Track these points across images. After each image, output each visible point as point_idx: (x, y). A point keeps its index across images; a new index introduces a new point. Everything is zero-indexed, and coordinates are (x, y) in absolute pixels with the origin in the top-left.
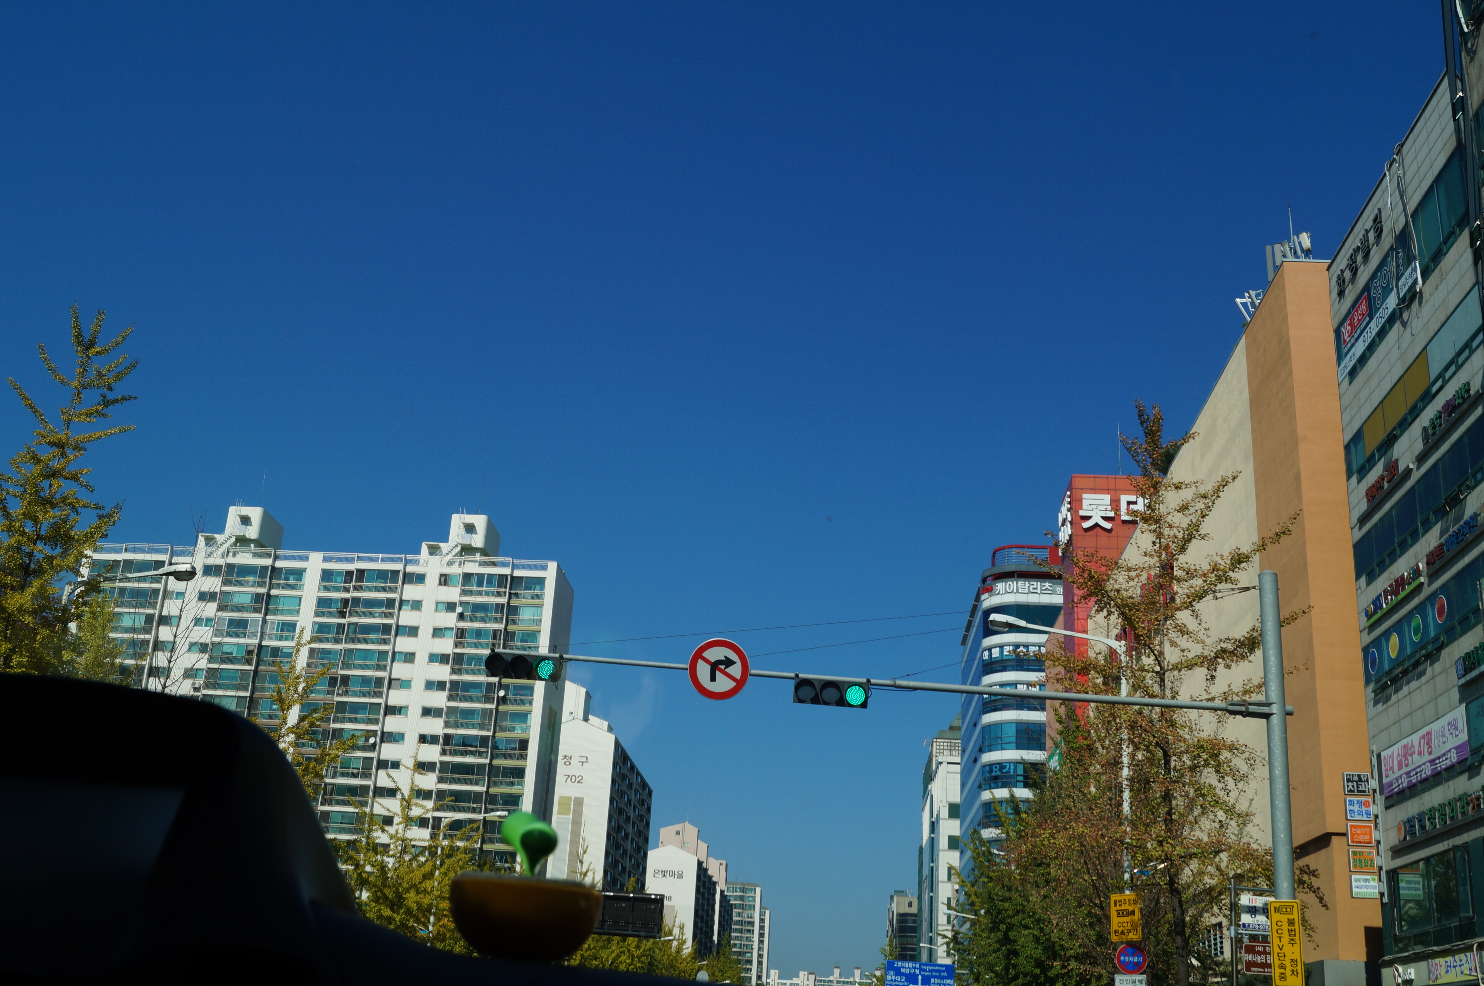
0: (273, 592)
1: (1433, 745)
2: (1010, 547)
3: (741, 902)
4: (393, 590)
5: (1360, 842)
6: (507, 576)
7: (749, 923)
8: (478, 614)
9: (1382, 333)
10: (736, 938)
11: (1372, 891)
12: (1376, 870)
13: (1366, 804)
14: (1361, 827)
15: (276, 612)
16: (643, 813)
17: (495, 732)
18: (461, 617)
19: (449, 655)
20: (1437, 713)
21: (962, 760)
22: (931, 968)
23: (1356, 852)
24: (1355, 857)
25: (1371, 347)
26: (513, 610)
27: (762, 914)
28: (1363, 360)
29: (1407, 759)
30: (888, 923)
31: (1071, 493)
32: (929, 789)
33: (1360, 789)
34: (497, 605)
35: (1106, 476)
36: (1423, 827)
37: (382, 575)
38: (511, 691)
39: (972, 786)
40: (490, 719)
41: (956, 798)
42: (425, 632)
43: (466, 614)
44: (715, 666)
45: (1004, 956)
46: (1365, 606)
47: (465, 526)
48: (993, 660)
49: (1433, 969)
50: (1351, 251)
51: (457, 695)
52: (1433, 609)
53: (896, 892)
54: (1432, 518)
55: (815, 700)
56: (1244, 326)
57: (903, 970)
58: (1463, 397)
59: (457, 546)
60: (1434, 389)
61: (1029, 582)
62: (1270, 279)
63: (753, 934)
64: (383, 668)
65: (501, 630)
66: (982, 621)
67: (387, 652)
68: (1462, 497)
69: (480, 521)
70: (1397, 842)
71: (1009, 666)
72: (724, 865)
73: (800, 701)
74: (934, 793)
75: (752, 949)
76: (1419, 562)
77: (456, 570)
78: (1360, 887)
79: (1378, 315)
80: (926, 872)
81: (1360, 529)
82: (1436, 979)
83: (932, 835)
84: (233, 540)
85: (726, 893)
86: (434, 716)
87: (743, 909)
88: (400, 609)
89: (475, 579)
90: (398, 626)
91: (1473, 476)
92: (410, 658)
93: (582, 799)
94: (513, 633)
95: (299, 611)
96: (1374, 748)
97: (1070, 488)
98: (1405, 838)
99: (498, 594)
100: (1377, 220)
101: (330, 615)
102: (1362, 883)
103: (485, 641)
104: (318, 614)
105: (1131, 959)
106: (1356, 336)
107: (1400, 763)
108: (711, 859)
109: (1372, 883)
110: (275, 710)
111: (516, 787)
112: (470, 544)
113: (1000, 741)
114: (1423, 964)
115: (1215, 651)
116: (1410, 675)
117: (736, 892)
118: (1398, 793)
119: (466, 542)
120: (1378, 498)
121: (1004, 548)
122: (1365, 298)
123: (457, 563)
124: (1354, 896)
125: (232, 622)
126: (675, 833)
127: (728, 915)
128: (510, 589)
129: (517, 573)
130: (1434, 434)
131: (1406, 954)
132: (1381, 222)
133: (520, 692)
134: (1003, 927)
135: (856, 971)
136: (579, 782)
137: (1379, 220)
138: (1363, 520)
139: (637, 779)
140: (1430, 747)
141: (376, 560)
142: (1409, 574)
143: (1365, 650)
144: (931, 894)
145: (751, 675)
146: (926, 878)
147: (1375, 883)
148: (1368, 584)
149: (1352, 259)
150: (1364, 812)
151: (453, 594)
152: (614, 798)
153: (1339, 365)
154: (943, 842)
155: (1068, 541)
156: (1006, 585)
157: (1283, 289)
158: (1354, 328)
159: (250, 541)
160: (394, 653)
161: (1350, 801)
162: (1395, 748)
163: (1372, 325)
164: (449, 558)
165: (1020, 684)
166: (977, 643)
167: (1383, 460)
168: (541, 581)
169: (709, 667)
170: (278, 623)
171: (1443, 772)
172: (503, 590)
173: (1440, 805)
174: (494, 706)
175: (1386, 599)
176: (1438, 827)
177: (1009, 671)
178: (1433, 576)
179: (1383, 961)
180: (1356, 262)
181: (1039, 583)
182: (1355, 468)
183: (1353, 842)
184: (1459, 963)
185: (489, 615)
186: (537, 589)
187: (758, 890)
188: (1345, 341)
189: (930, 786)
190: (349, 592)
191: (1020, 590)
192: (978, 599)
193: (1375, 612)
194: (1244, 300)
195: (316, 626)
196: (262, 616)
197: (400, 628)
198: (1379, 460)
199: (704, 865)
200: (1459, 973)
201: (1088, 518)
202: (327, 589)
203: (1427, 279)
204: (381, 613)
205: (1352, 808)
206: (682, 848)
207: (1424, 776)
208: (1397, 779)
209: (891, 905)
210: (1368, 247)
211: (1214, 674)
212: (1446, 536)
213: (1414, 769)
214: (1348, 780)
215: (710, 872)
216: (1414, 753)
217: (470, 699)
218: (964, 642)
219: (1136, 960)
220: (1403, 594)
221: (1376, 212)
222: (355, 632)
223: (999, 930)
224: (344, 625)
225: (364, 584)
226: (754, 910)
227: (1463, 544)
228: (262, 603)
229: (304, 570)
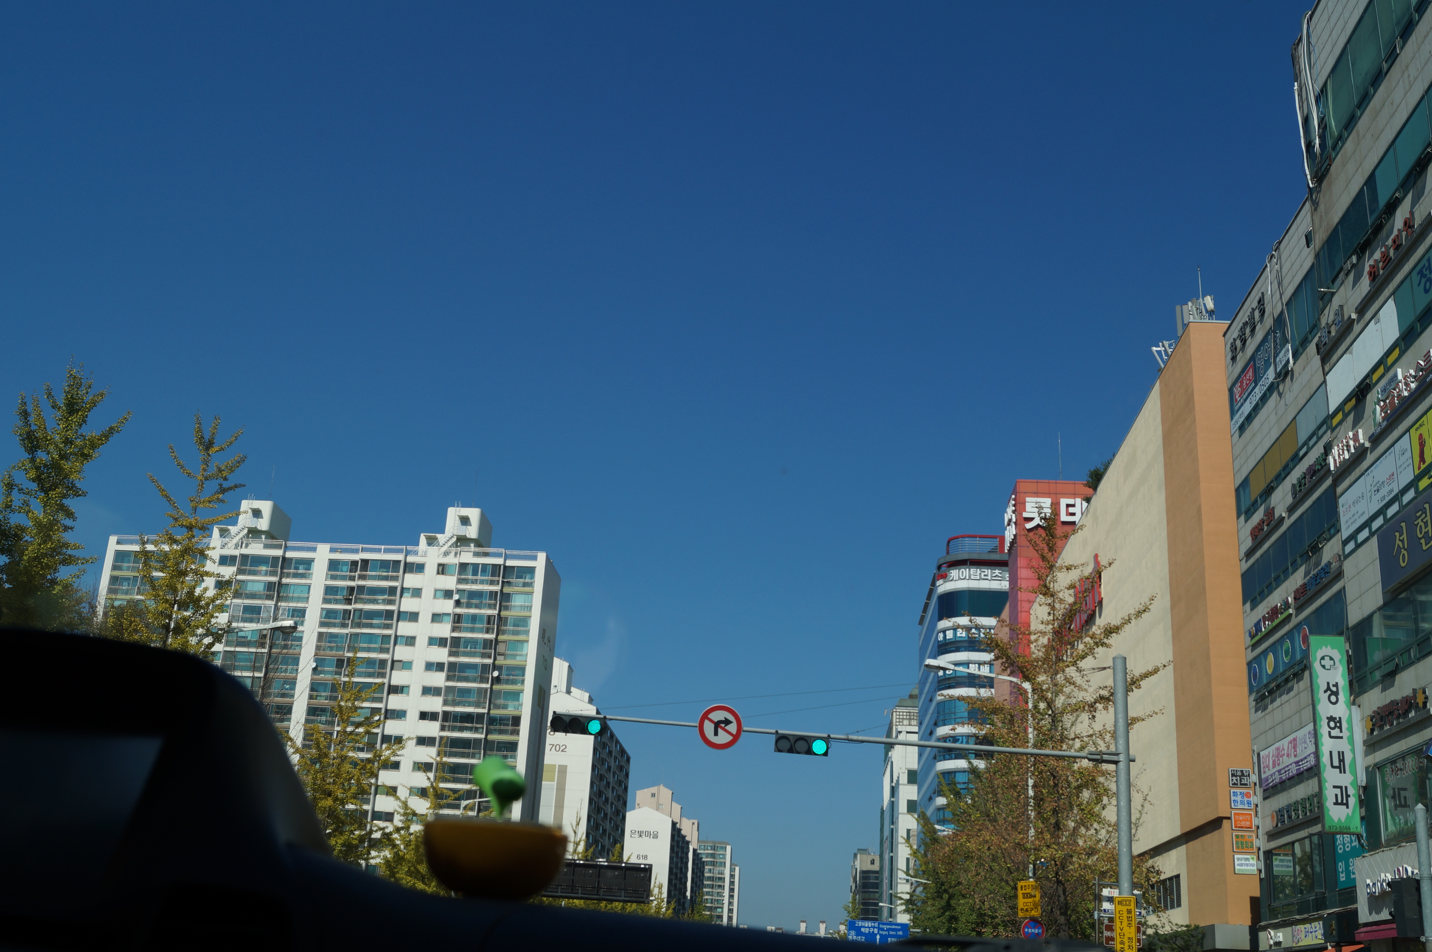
0: (285, 581)
1: (1298, 750)
2: (963, 537)
3: (712, 860)
4: (395, 578)
5: (1242, 827)
6: (500, 565)
7: (720, 879)
8: (474, 601)
9: (1264, 399)
10: (708, 893)
11: (1251, 868)
12: (1255, 850)
13: (1248, 795)
14: (1243, 814)
15: (287, 599)
16: (622, 778)
17: (489, 710)
18: (458, 603)
19: (446, 639)
20: (1301, 724)
21: (919, 729)
22: (888, 927)
23: (1238, 835)
24: (1238, 840)
25: (1256, 409)
26: (506, 597)
27: (732, 870)
28: (1250, 418)
29: (1279, 760)
30: (852, 880)
31: (1016, 496)
32: (890, 755)
33: (1243, 782)
34: (491, 592)
35: (1047, 481)
36: (1290, 817)
37: (384, 564)
38: (504, 672)
39: (927, 758)
40: (485, 697)
41: (914, 765)
42: (425, 617)
43: (462, 601)
44: (717, 725)
45: (947, 921)
46: (1249, 628)
47: (460, 518)
48: (947, 641)
49: (1296, 933)
50: (1241, 324)
51: (455, 676)
52: (1299, 637)
53: (859, 850)
54: (1299, 560)
55: (791, 751)
56: (1159, 370)
57: (863, 930)
58: (1321, 464)
59: (452, 537)
60: (1301, 453)
61: (980, 569)
62: (1179, 335)
63: (724, 889)
64: (387, 651)
65: (495, 616)
66: (937, 605)
67: (389, 636)
68: (1320, 546)
69: (474, 514)
70: (1272, 828)
71: (962, 647)
72: (696, 824)
73: (780, 751)
74: (894, 759)
75: (723, 904)
76: (1289, 596)
77: (451, 560)
78: (1241, 865)
79: (1261, 383)
80: (887, 833)
81: (1246, 561)
82: (1298, 942)
83: (892, 799)
84: (246, 531)
85: (699, 851)
86: (433, 695)
87: (714, 865)
88: (401, 596)
89: (470, 569)
90: (399, 612)
91: (1328, 530)
92: (410, 641)
93: (566, 766)
94: (506, 618)
95: (308, 598)
96: (1255, 748)
97: (1015, 492)
98: (1277, 825)
99: (492, 583)
100: (1261, 302)
101: (337, 602)
102: (1243, 862)
103: (481, 626)
104: (325, 601)
105: (1033, 930)
106: (1245, 397)
107: (1274, 761)
108: (684, 820)
109: (1251, 862)
110: (287, 689)
111: (509, 760)
112: (465, 536)
113: (953, 716)
114: (1289, 929)
115: (1095, 697)
116: (1282, 689)
117: (707, 849)
118: (1272, 787)
119: (461, 533)
120: (1260, 538)
121: (957, 538)
122: (1251, 366)
123: (453, 554)
124: (1236, 872)
125: (247, 609)
126: (650, 795)
127: (700, 872)
128: (503, 578)
129: (510, 563)
130: (1300, 490)
131: (1277, 921)
132: (1263, 304)
133: (513, 673)
134: (946, 896)
135: (821, 924)
136: (562, 751)
137: (1262, 303)
138: (1249, 554)
139: (616, 747)
140: (1296, 751)
141: (379, 551)
142: (1281, 605)
143: (1249, 664)
144: (891, 854)
145: (744, 731)
146: (887, 839)
147: (1254, 862)
148: (1252, 609)
149: (1242, 330)
150: (1246, 802)
151: (450, 582)
152: (596, 766)
153: (1232, 419)
154: (902, 807)
155: (1013, 540)
156: (959, 572)
157: (1189, 346)
158: (1243, 390)
159: (262, 532)
160: (396, 637)
161: (1234, 792)
162: (1270, 749)
163: (1257, 390)
164: (445, 548)
165: (972, 663)
166: (933, 626)
167: (1263, 505)
168: (531, 570)
169: (713, 725)
170: (289, 610)
171: (1305, 772)
172: (496, 578)
173: (1302, 799)
174: (488, 686)
175: (1265, 624)
176: (1300, 817)
177: (962, 651)
178: (1299, 609)
179: (1260, 926)
180: (1245, 334)
181: (990, 570)
182: (1243, 509)
183: (1236, 827)
184: (1314, 930)
185: (484, 601)
186: (527, 578)
187: (729, 848)
188: (1236, 400)
189: (890, 753)
190: (354, 580)
191: (972, 577)
192: (933, 584)
193: (1257, 634)
194: (1159, 349)
195: (324, 612)
196: (274, 603)
197: (401, 614)
198: (1261, 505)
199: (678, 826)
200: (1314, 937)
201: (1031, 519)
202: (333, 578)
203: (1297, 360)
204: (384, 600)
205: (1235, 798)
206: (657, 809)
207: (1291, 774)
208: (1271, 775)
209: (854, 862)
210: (1254, 323)
211: (1094, 714)
212: (1308, 578)
213: (1284, 768)
214: (1233, 775)
215: (683, 832)
216: (1284, 755)
217: (466, 679)
218: (921, 622)
219: (1036, 931)
220: (1277, 621)
221: (1260, 295)
222: (360, 618)
223: (942, 898)
224: (350, 611)
225: (369, 573)
226: (725, 867)
227: (1320, 586)
228: (274, 591)
229: (312, 560)
